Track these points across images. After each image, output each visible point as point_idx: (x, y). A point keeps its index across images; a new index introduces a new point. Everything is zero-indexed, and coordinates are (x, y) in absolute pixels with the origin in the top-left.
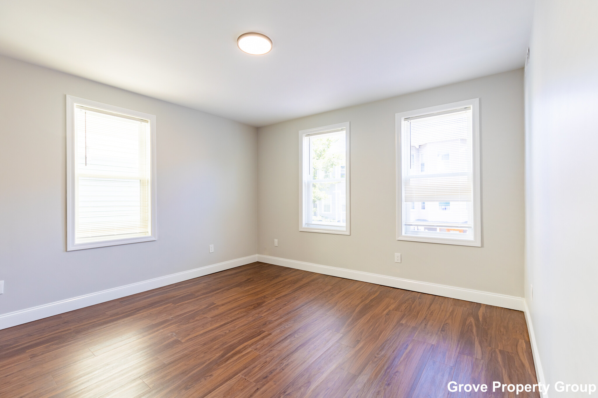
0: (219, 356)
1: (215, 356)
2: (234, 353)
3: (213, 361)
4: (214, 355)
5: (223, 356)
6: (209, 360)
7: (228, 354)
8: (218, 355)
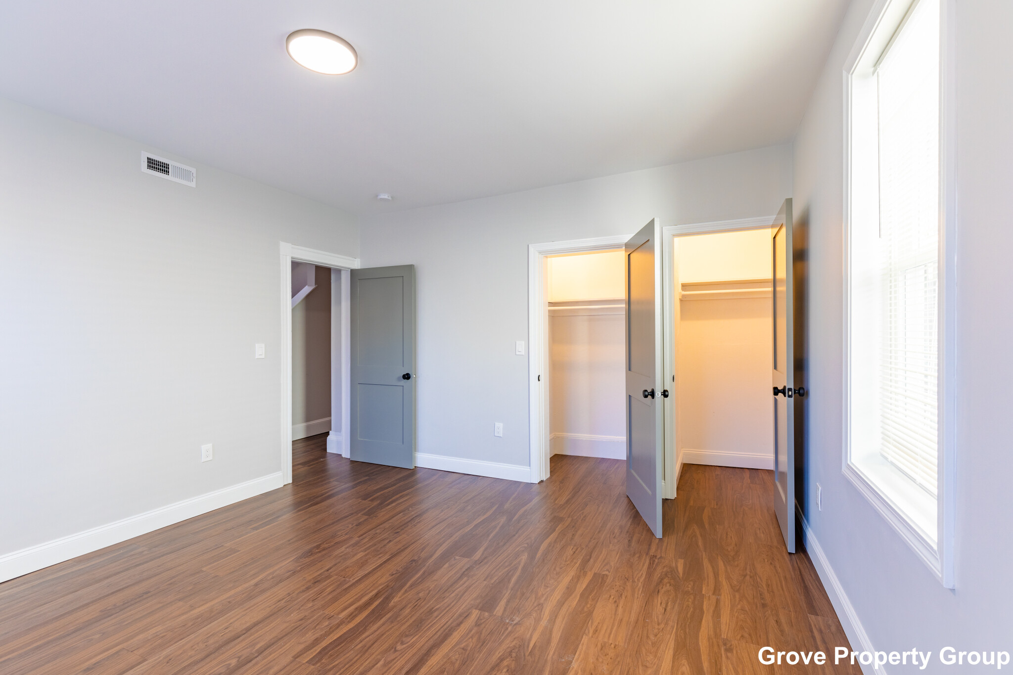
0: (393, 598)
1: (400, 598)
2: (369, 606)
3: (400, 591)
4: (402, 597)
5: (388, 599)
6: (406, 590)
7: (380, 603)
8: (396, 599)
